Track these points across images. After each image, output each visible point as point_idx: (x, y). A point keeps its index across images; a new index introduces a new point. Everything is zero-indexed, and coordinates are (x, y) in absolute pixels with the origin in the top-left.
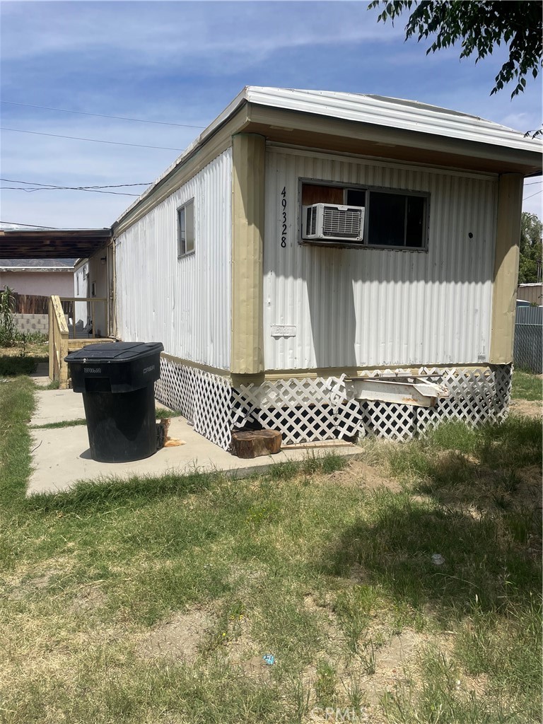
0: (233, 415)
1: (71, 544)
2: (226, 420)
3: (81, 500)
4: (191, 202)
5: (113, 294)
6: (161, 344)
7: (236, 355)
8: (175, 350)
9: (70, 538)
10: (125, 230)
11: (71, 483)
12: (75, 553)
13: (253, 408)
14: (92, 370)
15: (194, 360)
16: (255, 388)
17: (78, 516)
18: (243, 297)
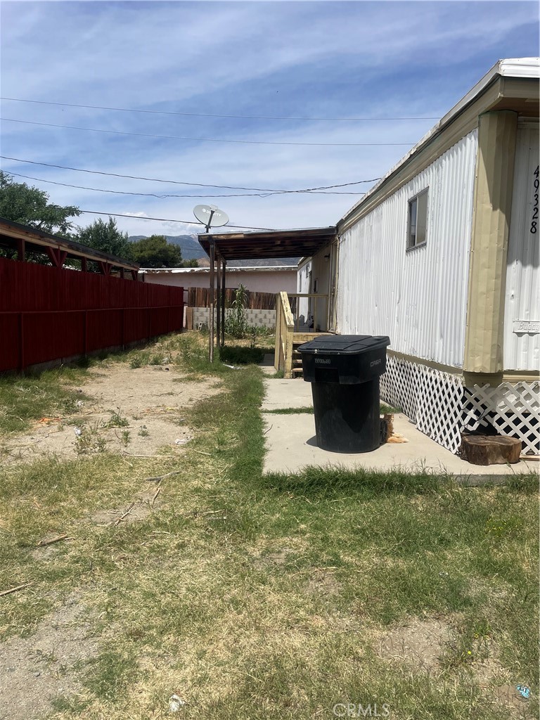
0: (464, 416)
1: (303, 526)
2: (455, 421)
3: (311, 485)
4: (425, 192)
5: (334, 290)
6: (388, 337)
7: (470, 352)
8: (398, 345)
9: (302, 520)
10: (350, 227)
11: (303, 468)
12: (308, 535)
13: (487, 411)
14: (322, 361)
15: (420, 355)
16: (491, 389)
17: (307, 500)
18: (482, 288)
